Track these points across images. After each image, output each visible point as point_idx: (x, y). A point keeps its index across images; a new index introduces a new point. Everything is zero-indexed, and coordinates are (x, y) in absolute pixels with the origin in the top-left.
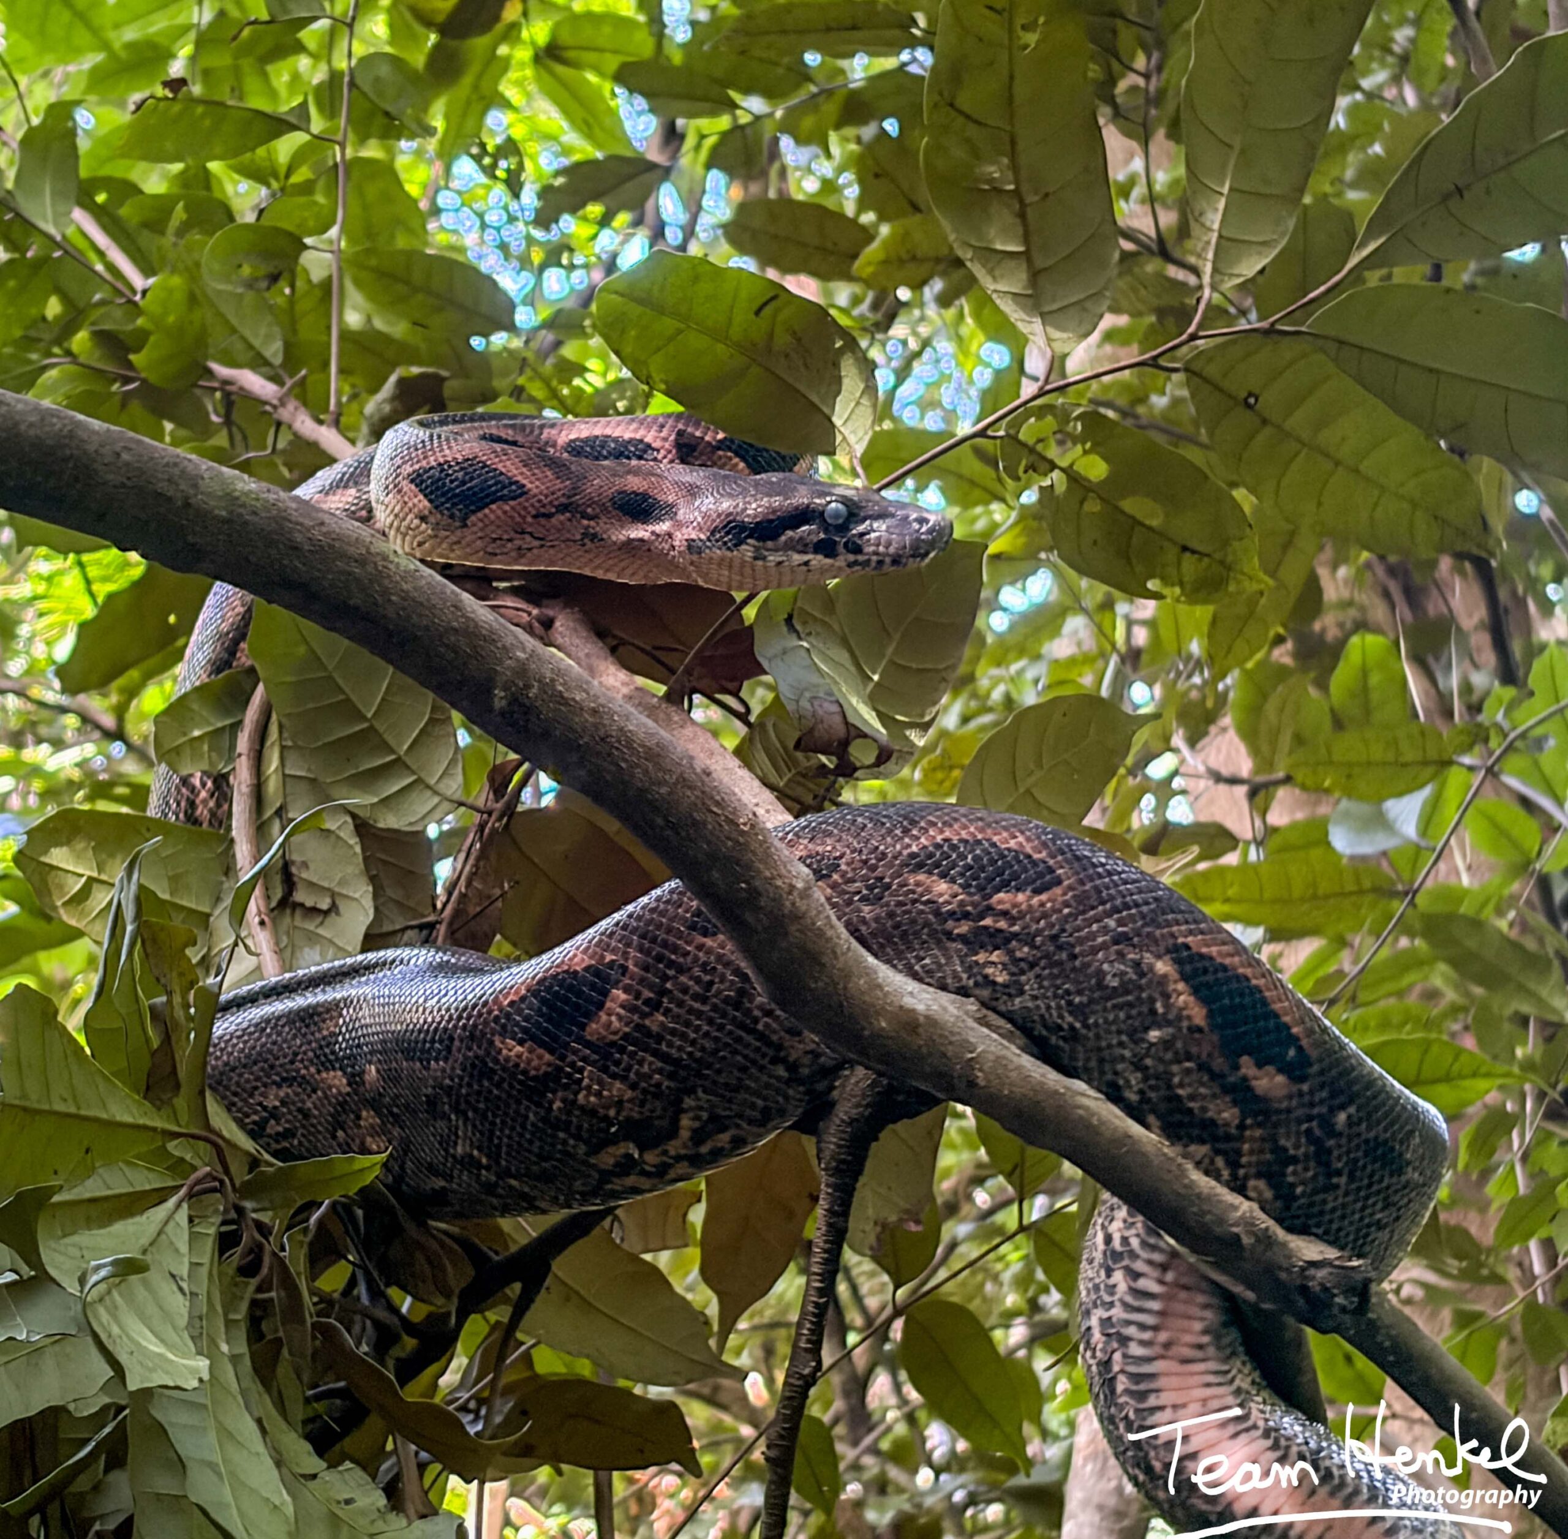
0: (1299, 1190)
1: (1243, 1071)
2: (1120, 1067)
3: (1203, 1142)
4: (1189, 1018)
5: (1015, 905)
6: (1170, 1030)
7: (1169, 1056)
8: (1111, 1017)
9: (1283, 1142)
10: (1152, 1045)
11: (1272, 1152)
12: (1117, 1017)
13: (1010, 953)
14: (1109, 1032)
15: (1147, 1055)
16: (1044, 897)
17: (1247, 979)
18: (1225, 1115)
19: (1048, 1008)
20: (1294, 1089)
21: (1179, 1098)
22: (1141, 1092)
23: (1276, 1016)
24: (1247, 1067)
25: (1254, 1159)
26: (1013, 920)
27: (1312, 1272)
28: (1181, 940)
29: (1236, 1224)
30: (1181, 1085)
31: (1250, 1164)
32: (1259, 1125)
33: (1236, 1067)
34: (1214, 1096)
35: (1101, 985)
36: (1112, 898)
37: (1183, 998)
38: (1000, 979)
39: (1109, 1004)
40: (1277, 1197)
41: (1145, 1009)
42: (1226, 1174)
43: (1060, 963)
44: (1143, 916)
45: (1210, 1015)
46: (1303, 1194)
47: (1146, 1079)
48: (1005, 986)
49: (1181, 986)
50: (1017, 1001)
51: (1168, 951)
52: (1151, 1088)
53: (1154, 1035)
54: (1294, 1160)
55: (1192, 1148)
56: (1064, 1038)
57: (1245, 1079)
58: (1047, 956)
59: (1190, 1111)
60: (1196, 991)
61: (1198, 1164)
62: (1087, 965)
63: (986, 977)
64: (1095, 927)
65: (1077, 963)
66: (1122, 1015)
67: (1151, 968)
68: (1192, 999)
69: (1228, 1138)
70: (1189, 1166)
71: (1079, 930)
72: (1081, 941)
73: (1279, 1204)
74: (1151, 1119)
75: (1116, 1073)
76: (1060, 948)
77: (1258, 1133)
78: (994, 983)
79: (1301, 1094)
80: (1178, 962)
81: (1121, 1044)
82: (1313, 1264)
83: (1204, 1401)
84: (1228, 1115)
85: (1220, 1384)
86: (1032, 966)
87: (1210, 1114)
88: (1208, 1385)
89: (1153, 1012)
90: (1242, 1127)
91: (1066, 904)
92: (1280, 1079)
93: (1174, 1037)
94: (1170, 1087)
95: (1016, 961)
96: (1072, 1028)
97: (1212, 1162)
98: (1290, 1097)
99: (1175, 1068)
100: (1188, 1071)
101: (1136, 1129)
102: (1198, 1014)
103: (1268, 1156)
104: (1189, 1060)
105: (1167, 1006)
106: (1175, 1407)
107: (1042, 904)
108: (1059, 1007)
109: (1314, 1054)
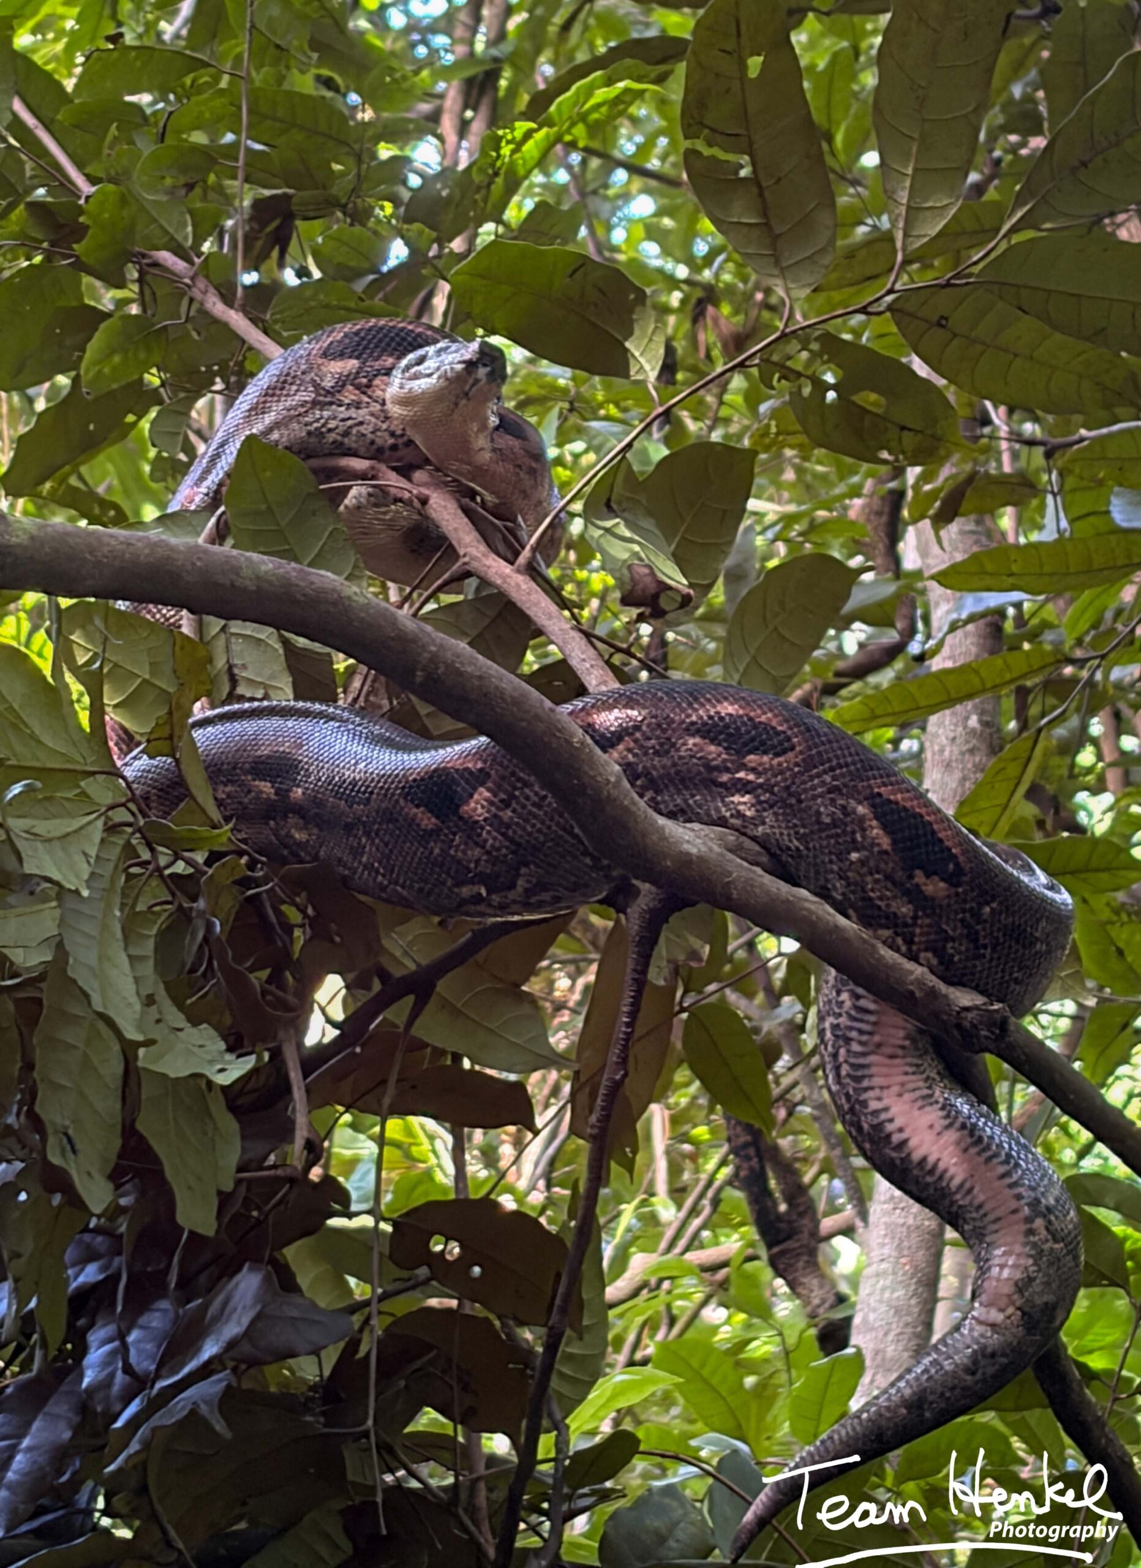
0: (956, 959)
1: (917, 880)
2: (830, 876)
3: (888, 928)
4: (879, 845)
5: (761, 764)
6: (866, 853)
7: (865, 870)
8: (825, 843)
9: (944, 927)
10: (852, 863)
11: (936, 933)
12: (829, 844)
13: (757, 797)
14: (823, 853)
15: (849, 870)
16: (781, 759)
17: (922, 816)
18: (904, 910)
19: (781, 834)
20: (953, 890)
21: (870, 899)
22: (843, 894)
23: (941, 841)
24: (919, 877)
25: (924, 939)
26: (759, 774)
27: (964, 1014)
28: (876, 790)
29: (912, 983)
30: (872, 890)
31: (920, 942)
32: (928, 916)
33: (911, 877)
34: (895, 897)
35: (819, 822)
36: (829, 760)
37: (876, 831)
38: (748, 813)
39: (824, 835)
40: (941, 963)
41: (848, 839)
42: (904, 949)
43: (791, 806)
44: (850, 773)
45: (894, 842)
46: (960, 960)
47: (849, 885)
48: (753, 818)
49: (874, 823)
50: (760, 829)
51: (866, 799)
52: (853, 892)
53: (854, 856)
54: (953, 940)
55: (880, 932)
56: (792, 856)
57: (917, 886)
58: (783, 801)
59: (879, 908)
60: (884, 827)
61: (884, 943)
62: (810, 808)
63: (738, 812)
64: (816, 781)
65: (803, 805)
66: (832, 841)
67: (854, 812)
68: (881, 832)
69: (906, 925)
70: (880, 945)
71: (804, 783)
72: (805, 791)
73: (942, 968)
74: (851, 912)
75: (827, 880)
76: (790, 795)
77: (927, 921)
78: (744, 816)
79: (957, 894)
80: (873, 806)
81: (831, 862)
82: (967, 1009)
83: (903, 1084)
84: (905, 910)
85: (914, 1073)
86: (771, 807)
87: (893, 909)
88: (906, 1074)
89: (854, 841)
90: (915, 918)
91: (797, 765)
92: (942, 885)
93: (868, 858)
94: (863, 890)
95: (760, 802)
96: (798, 849)
97: (894, 941)
98: (948, 896)
99: (869, 879)
100: (877, 881)
101: (842, 921)
102: (885, 842)
103: (933, 937)
104: (878, 872)
105: (864, 837)
106: (882, 1088)
107: (780, 764)
108: (789, 835)
109: (967, 867)
